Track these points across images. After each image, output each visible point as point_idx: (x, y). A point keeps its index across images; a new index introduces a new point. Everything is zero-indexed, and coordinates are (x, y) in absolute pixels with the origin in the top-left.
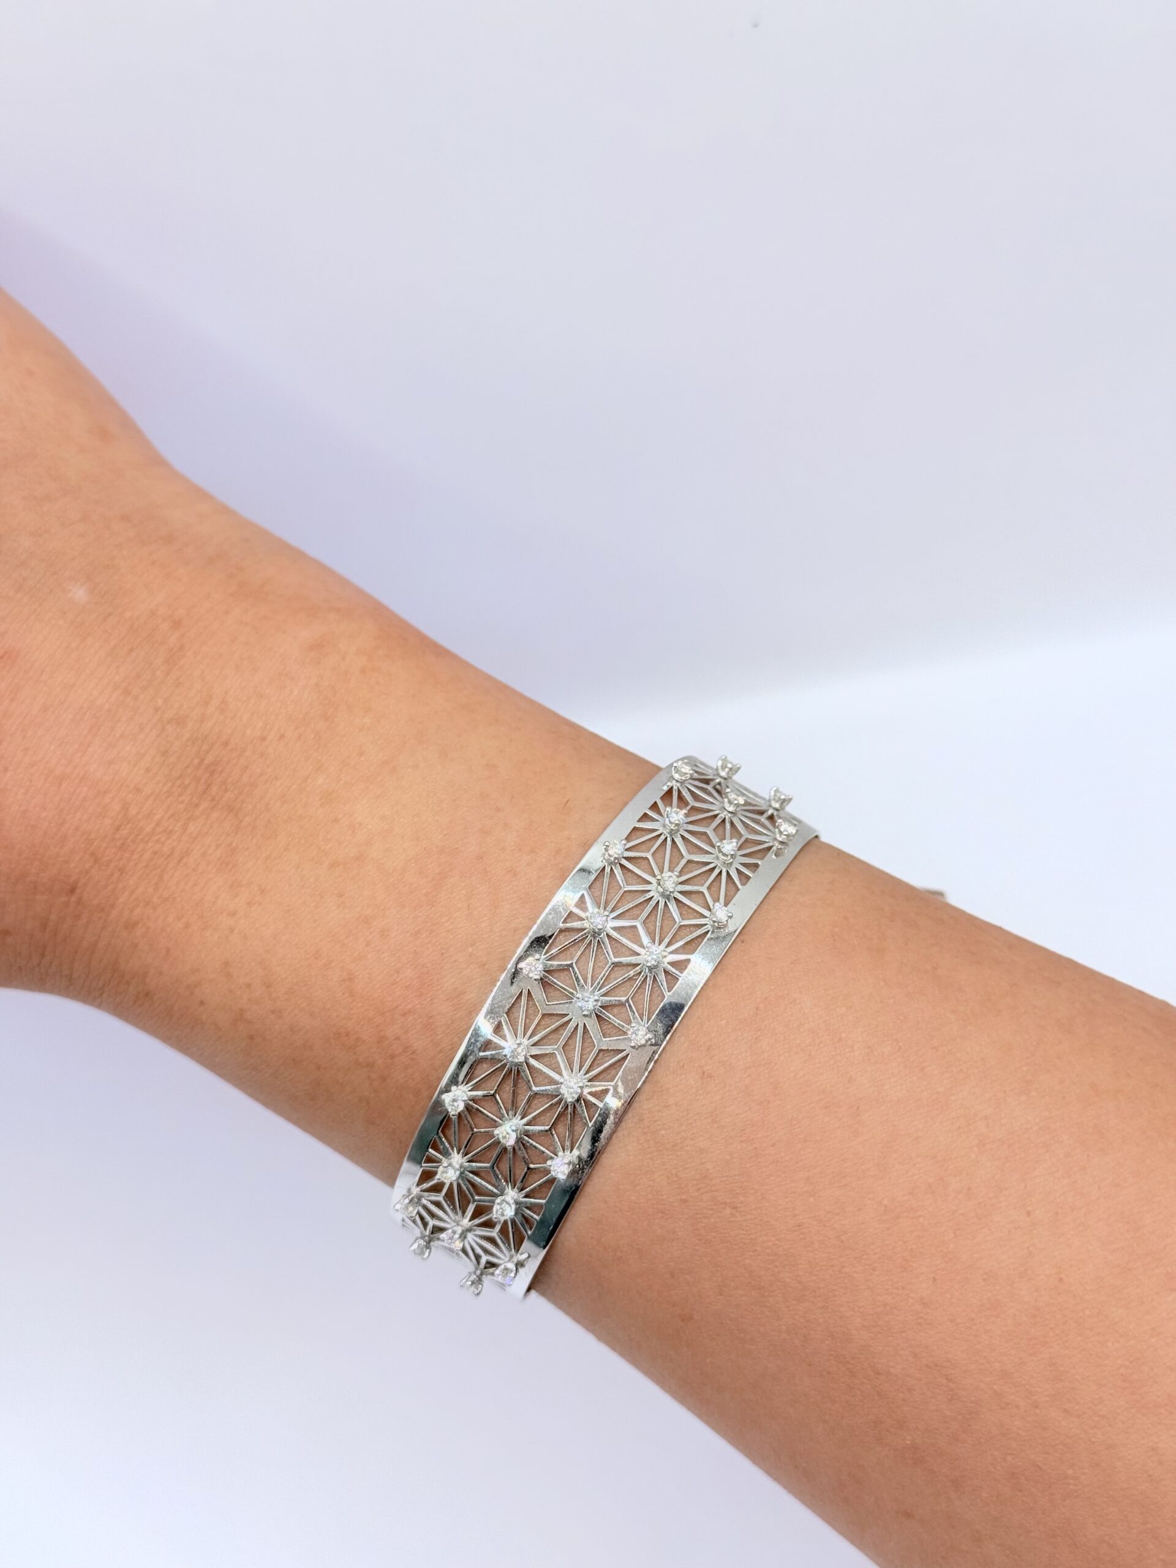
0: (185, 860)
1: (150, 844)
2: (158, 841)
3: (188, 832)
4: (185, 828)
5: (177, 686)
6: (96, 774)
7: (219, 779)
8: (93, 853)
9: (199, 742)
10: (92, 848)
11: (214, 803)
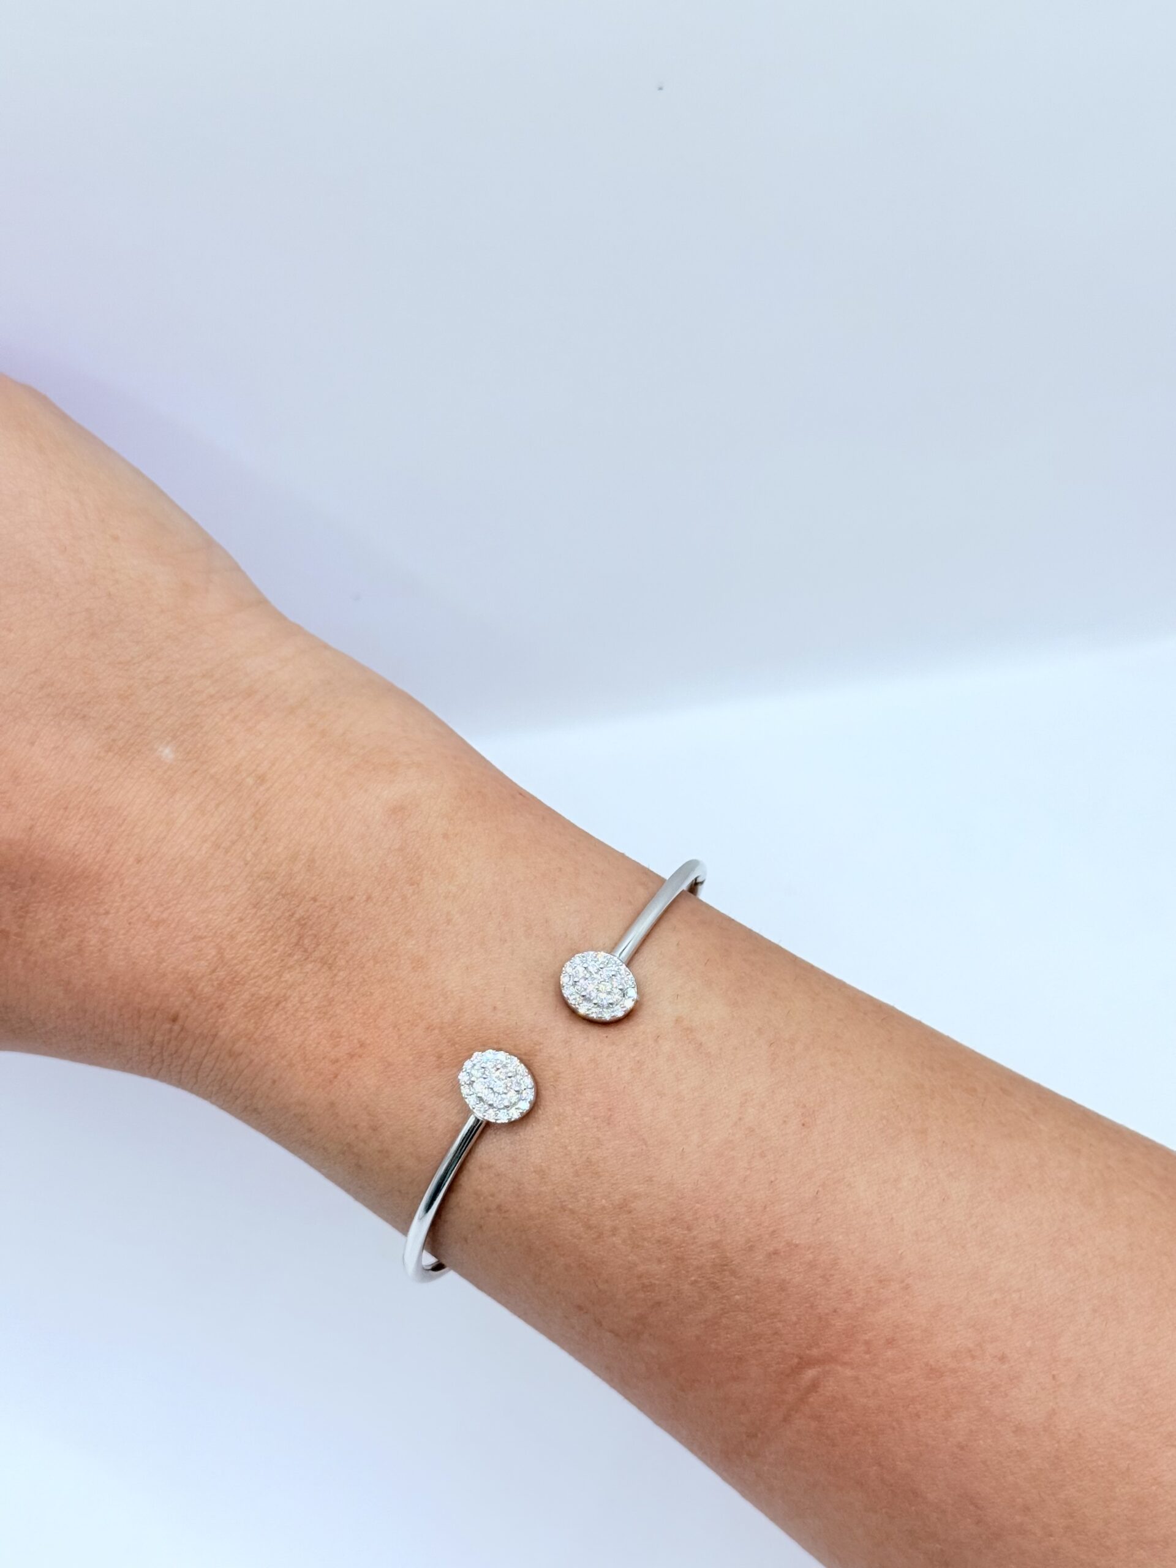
3: (283, 979)
4: (279, 974)
5: (264, 842)
6: (191, 921)
7: (310, 933)
8: (191, 990)
9: (289, 896)
10: (190, 986)
11: (307, 954)
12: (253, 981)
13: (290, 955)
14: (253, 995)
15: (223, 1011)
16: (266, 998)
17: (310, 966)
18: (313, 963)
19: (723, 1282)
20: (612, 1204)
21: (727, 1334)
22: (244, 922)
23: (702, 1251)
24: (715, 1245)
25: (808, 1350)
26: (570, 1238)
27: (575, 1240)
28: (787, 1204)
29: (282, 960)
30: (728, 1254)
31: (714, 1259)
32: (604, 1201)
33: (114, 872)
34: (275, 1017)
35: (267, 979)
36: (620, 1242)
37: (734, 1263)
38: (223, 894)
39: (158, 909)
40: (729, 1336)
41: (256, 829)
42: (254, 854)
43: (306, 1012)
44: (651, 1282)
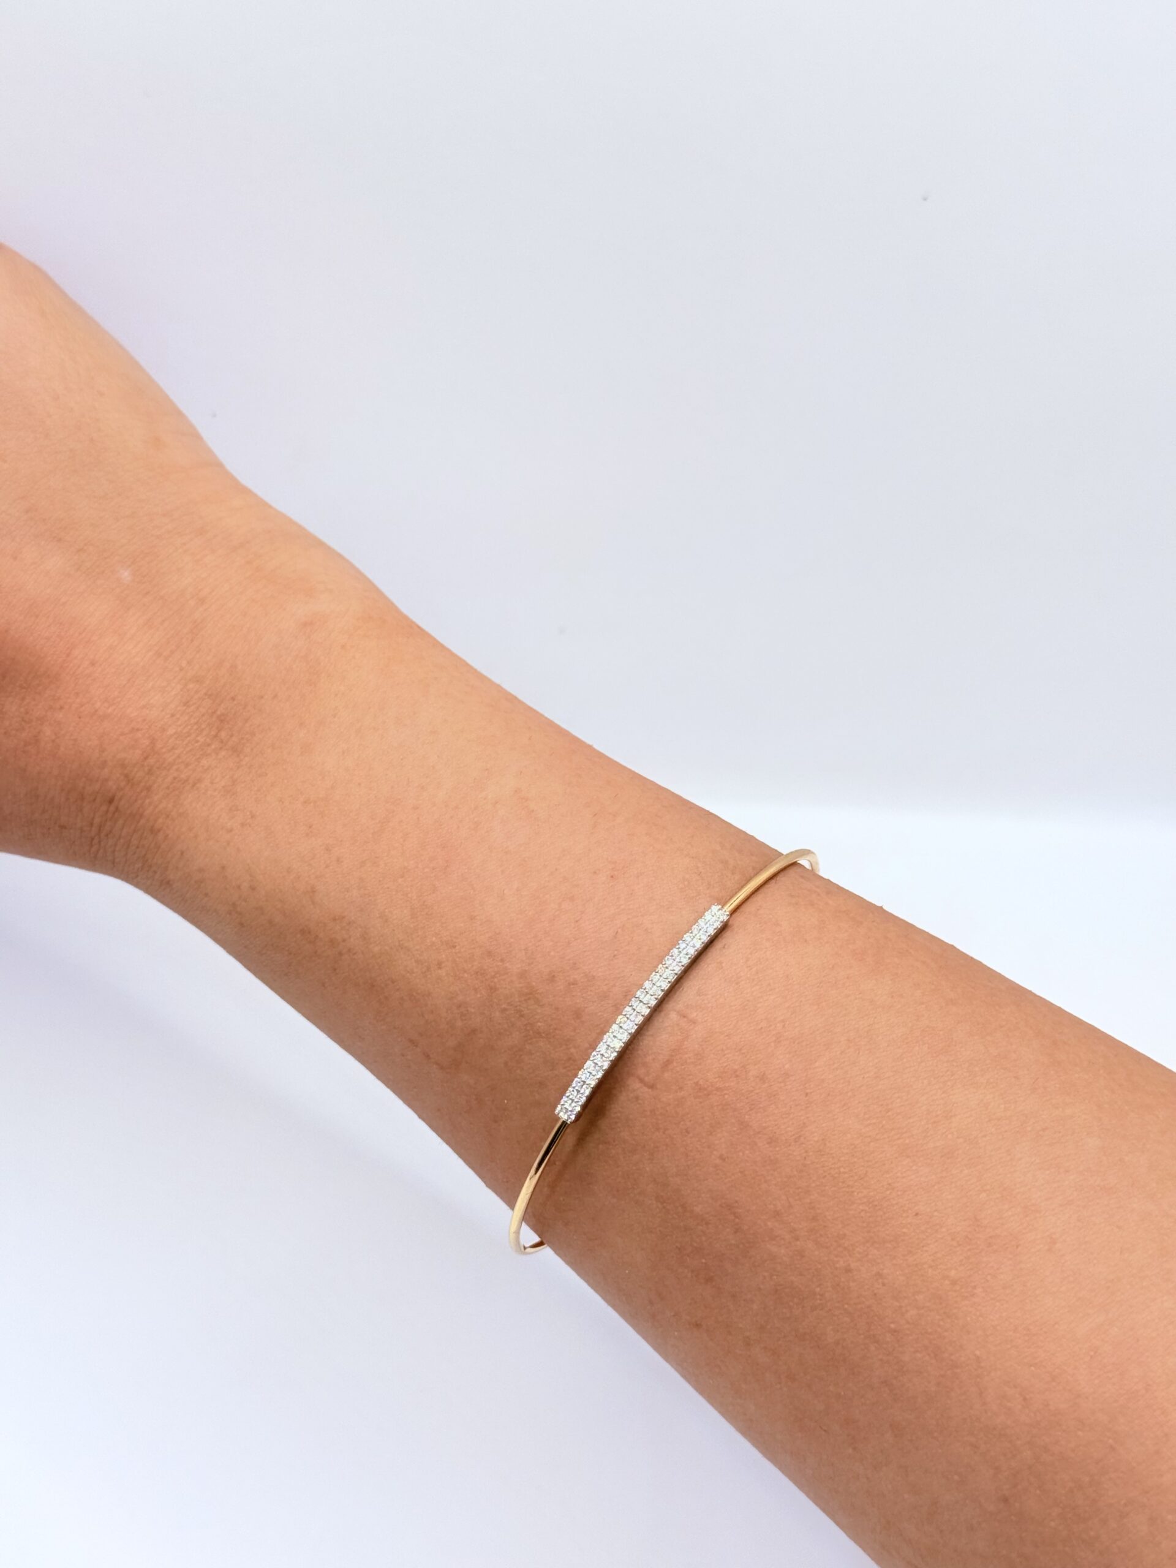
0: (198, 785)
2: (177, 770)
3: (200, 765)
4: (198, 760)
5: (198, 652)
6: (131, 715)
7: (227, 726)
8: (126, 775)
9: (213, 696)
10: (126, 771)
11: (222, 744)
12: (177, 767)
13: (209, 745)
14: (175, 778)
15: (150, 793)
22: (175, 717)
26: (405, 973)
27: (409, 975)
29: (202, 749)
30: (534, 984)
31: (522, 988)
33: (71, 672)
34: (190, 796)
38: (160, 694)
39: (104, 705)
41: (192, 641)
42: (189, 662)
43: (215, 790)
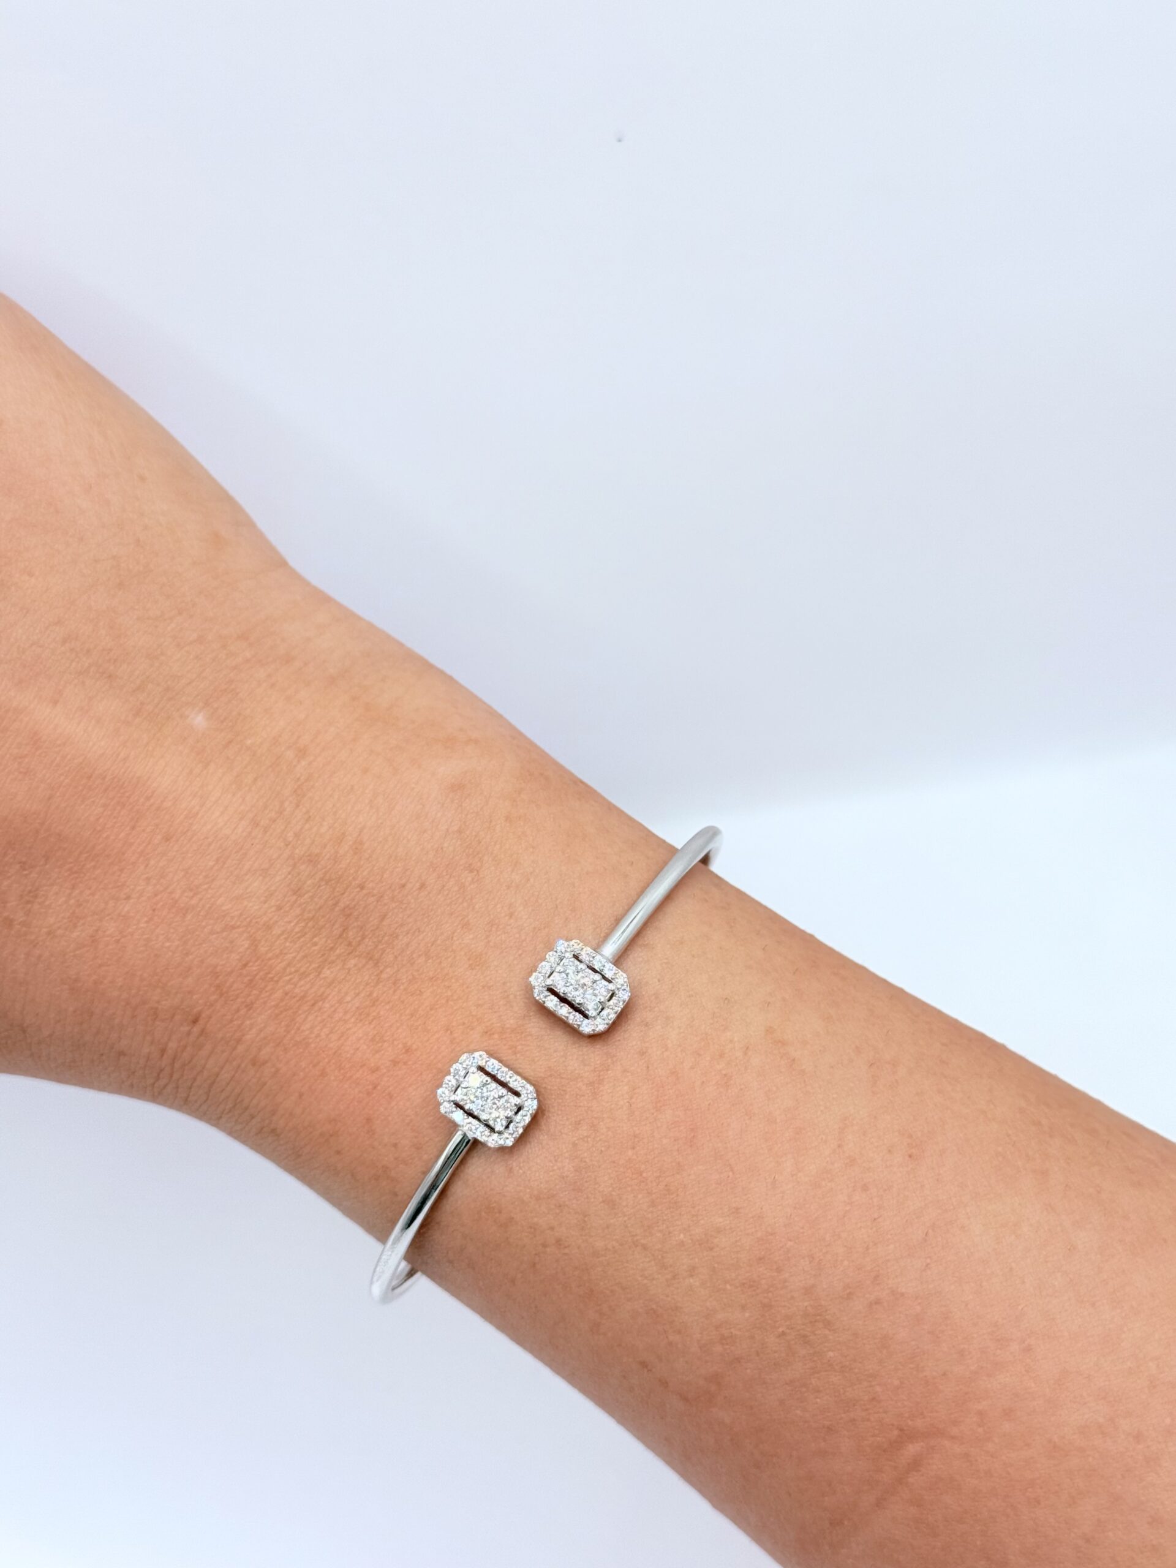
1: (281, 984)
3: (322, 976)
4: (319, 971)
5: (307, 820)
6: (224, 908)
7: (355, 924)
8: (218, 986)
9: (333, 882)
10: (217, 982)
11: (352, 948)
12: (287, 978)
15: (251, 1011)
16: (303, 997)
17: (353, 962)
18: (357, 958)
19: (815, 1335)
20: (692, 1240)
21: (817, 1398)
22: (282, 911)
23: (792, 1298)
24: (808, 1291)
25: (911, 1420)
26: (640, 1279)
27: (645, 1281)
28: (892, 1246)
29: (323, 955)
30: (823, 1303)
31: (806, 1307)
32: (682, 1236)
33: (139, 850)
34: (310, 1018)
35: (304, 975)
36: (698, 1284)
37: (828, 1312)
38: (261, 878)
39: (186, 894)
40: (818, 1400)
41: (298, 805)
42: (297, 835)
44: (732, 1333)
